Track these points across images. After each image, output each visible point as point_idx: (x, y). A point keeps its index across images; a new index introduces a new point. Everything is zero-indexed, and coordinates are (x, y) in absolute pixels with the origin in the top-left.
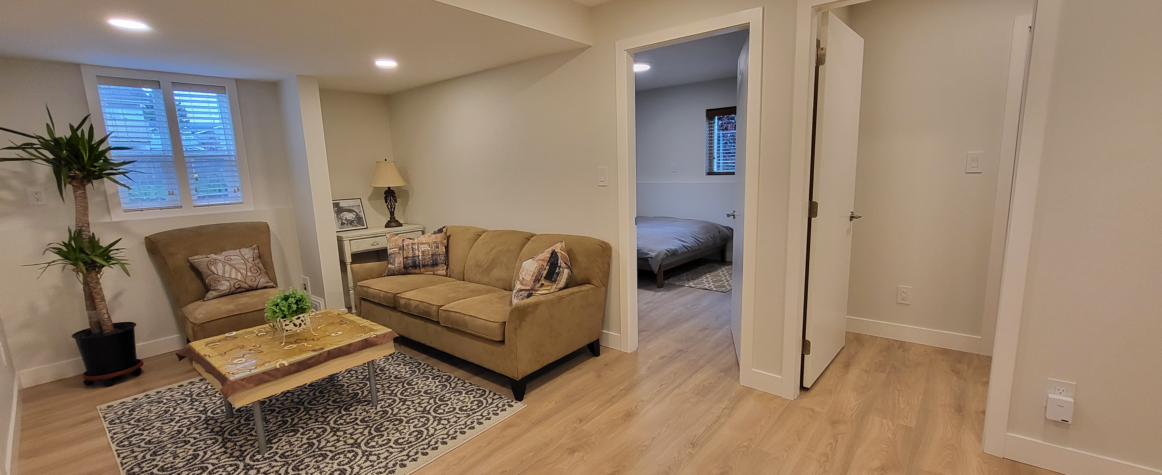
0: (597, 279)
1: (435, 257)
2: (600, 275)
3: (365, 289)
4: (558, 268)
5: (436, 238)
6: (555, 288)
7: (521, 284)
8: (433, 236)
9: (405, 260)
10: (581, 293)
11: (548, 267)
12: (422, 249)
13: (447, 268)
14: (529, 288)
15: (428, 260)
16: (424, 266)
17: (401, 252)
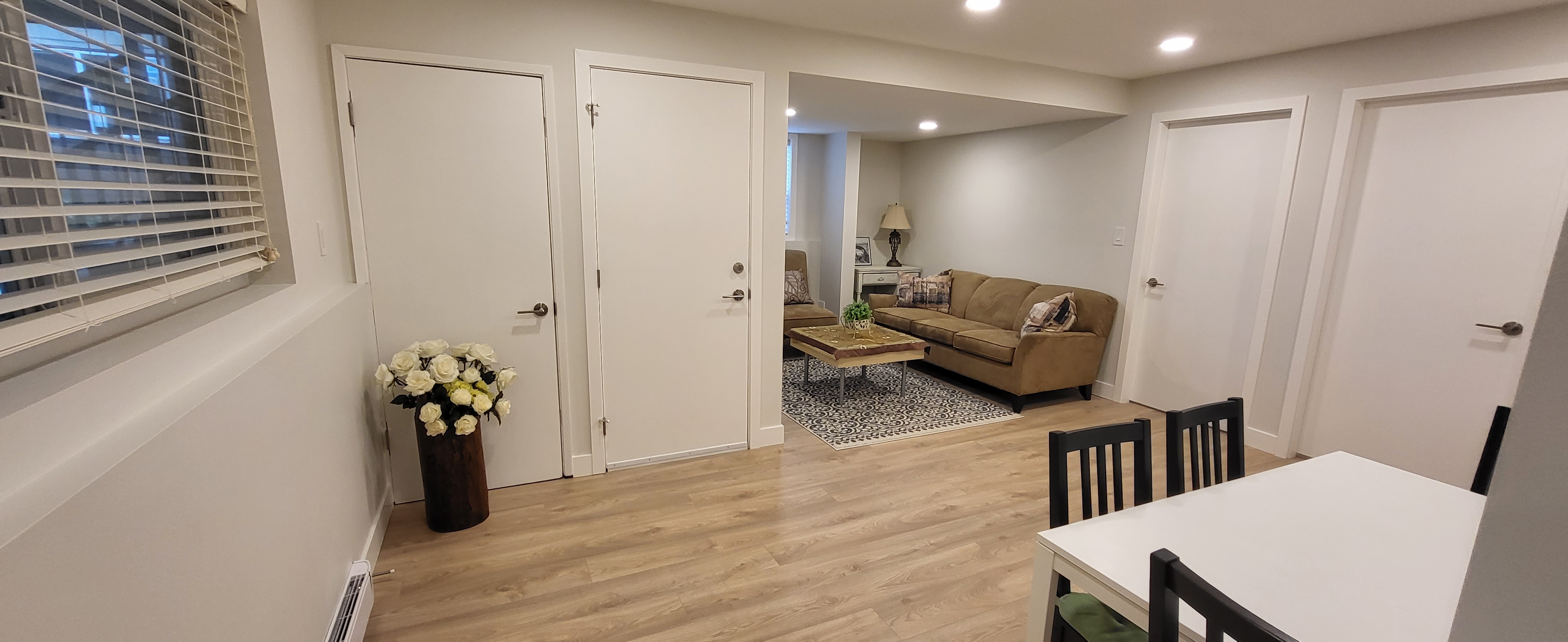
0: (1099, 329)
1: (940, 295)
2: (1103, 326)
3: (883, 315)
4: (1067, 313)
5: (942, 279)
6: (1061, 330)
7: (1032, 321)
8: (940, 277)
9: (914, 295)
10: (1083, 338)
11: (1059, 311)
12: (930, 287)
13: (949, 307)
14: (1039, 325)
15: (934, 297)
16: (930, 302)
17: (912, 287)
